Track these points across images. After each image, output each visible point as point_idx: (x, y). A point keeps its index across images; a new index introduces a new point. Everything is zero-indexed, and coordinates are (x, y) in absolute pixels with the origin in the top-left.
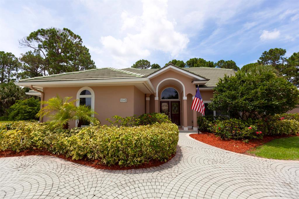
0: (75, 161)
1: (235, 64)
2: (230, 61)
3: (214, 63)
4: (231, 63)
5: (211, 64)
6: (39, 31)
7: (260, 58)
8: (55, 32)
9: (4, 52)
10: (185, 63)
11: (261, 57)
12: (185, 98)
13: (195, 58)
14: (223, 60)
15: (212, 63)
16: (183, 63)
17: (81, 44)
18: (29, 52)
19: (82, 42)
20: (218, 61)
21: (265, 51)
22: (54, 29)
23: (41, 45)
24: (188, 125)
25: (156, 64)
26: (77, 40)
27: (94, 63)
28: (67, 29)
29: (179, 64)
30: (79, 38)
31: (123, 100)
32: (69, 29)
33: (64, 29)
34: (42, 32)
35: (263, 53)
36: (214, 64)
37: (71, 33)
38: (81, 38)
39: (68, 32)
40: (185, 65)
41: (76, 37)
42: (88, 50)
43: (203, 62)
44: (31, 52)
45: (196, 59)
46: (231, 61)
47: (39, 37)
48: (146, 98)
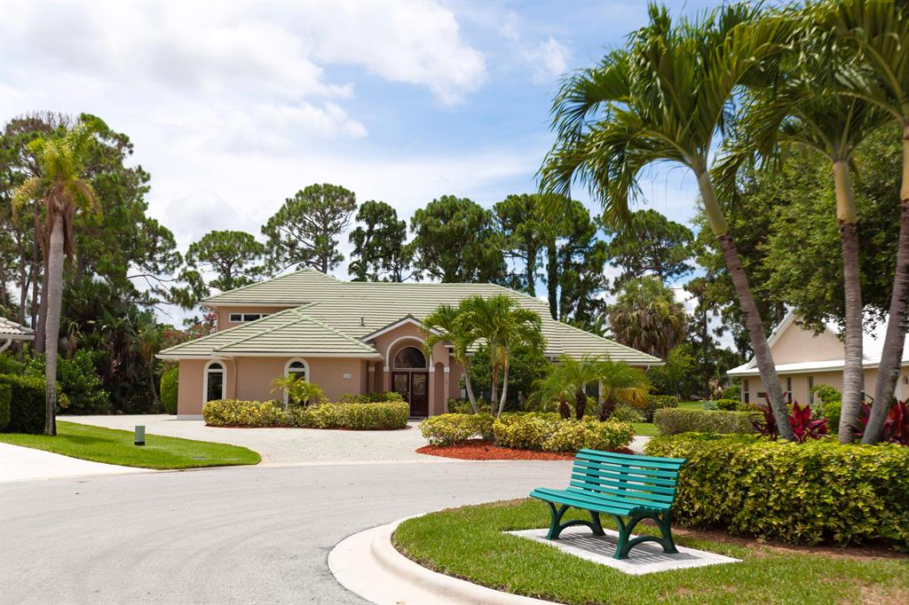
0: (323, 428)
4: (647, 222)
5: (579, 223)
10: (491, 208)
12: (432, 369)
13: (525, 195)
25: (378, 202)
28: (92, 117)
30: (123, 140)
31: (347, 376)
33: (83, 118)
36: (592, 220)
38: (132, 141)
42: (150, 176)
48: (369, 368)
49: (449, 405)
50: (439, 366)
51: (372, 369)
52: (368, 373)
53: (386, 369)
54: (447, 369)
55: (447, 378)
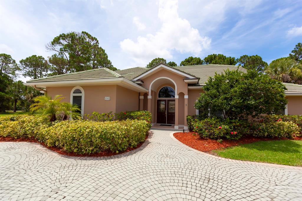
1: (261, 59)
2: (255, 56)
3: (236, 58)
4: (256, 59)
5: (231, 60)
6: (61, 36)
7: (292, 52)
8: (74, 35)
9: (36, 56)
10: (203, 59)
11: (294, 50)
12: (177, 97)
13: (214, 54)
14: (246, 55)
15: (234, 58)
16: (200, 59)
17: (98, 45)
18: (54, 55)
19: (98, 43)
20: (241, 57)
21: (298, 43)
22: (73, 33)
23: (62, 49)
24: (179, 124)
25: (172, 62)
26: (95, 42)
27: (111, 63)
28: (85, 32)
29: (195, 61)
30: (96, 40)
31: (107, 98)
32: (86, 32)
33: (83, 32)
34: (63, 36)
35: (296, 46)
36: (235, 60)
37: (89, 36)
38: (98, 39)
39: (86, 35)
40: (202, 62)
41: (93, 39)
42: (104, 50)
43: (222, 58)
44: (56, 55)
45: (215, 56)
46: (257, 55)
47: (61, 41)
48: (140, 96)
49: (187, 120)
50: (181, 95)
51: (142, 97)
52: (139, 99)
53: (150, 97)
54: (186, 97)
55: (186, 102)
